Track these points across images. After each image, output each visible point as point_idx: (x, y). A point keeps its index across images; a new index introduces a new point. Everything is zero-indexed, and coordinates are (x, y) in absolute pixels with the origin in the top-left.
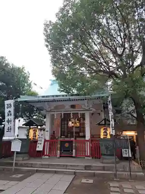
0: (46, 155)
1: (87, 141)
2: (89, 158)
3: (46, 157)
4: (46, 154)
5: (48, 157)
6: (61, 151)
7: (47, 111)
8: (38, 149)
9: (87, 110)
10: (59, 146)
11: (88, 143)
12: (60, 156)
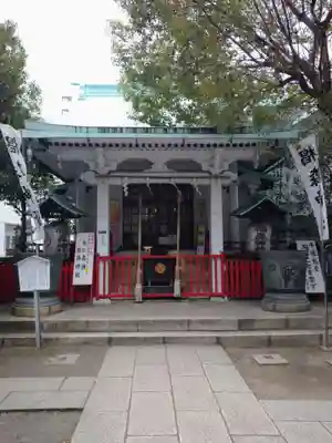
0: (104, 297)
1: (216, 257)
2: (222, 300)
3: (102, 301)
4: (101, 292)
5: (107, 301)
6: (145, 283)
7: (98, 176)
8: (76, 281)
9: (216, 177)
10: (139, 271)
11: (219, 262)
12: (145, 298)
